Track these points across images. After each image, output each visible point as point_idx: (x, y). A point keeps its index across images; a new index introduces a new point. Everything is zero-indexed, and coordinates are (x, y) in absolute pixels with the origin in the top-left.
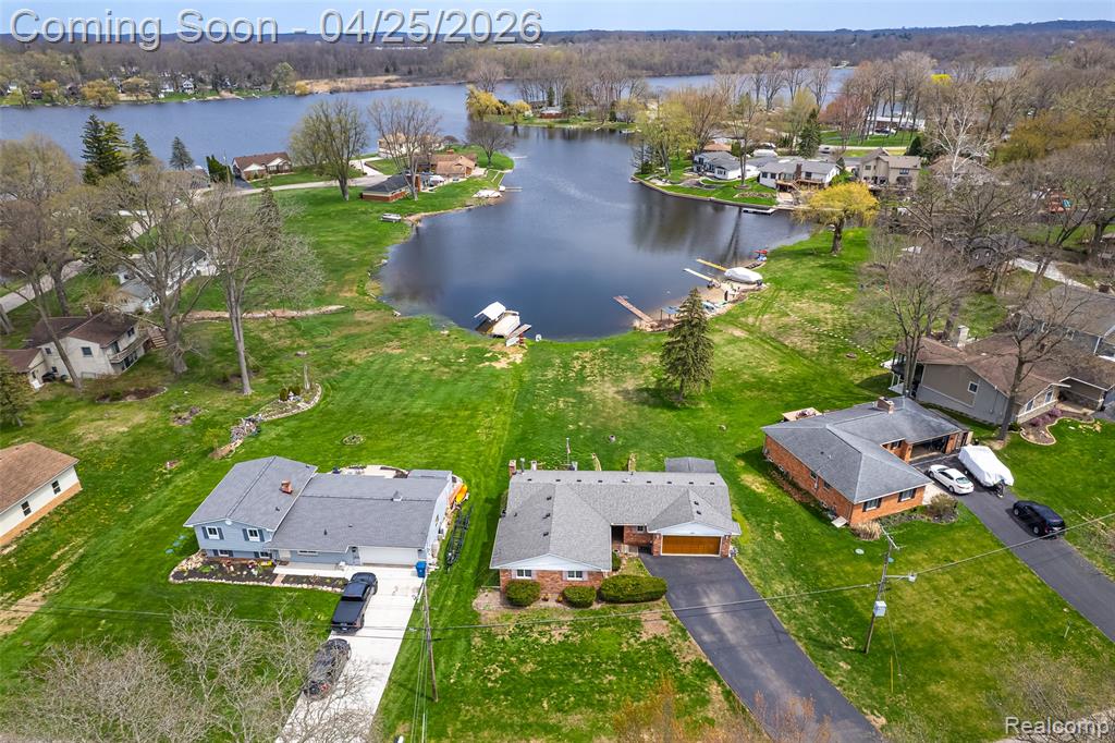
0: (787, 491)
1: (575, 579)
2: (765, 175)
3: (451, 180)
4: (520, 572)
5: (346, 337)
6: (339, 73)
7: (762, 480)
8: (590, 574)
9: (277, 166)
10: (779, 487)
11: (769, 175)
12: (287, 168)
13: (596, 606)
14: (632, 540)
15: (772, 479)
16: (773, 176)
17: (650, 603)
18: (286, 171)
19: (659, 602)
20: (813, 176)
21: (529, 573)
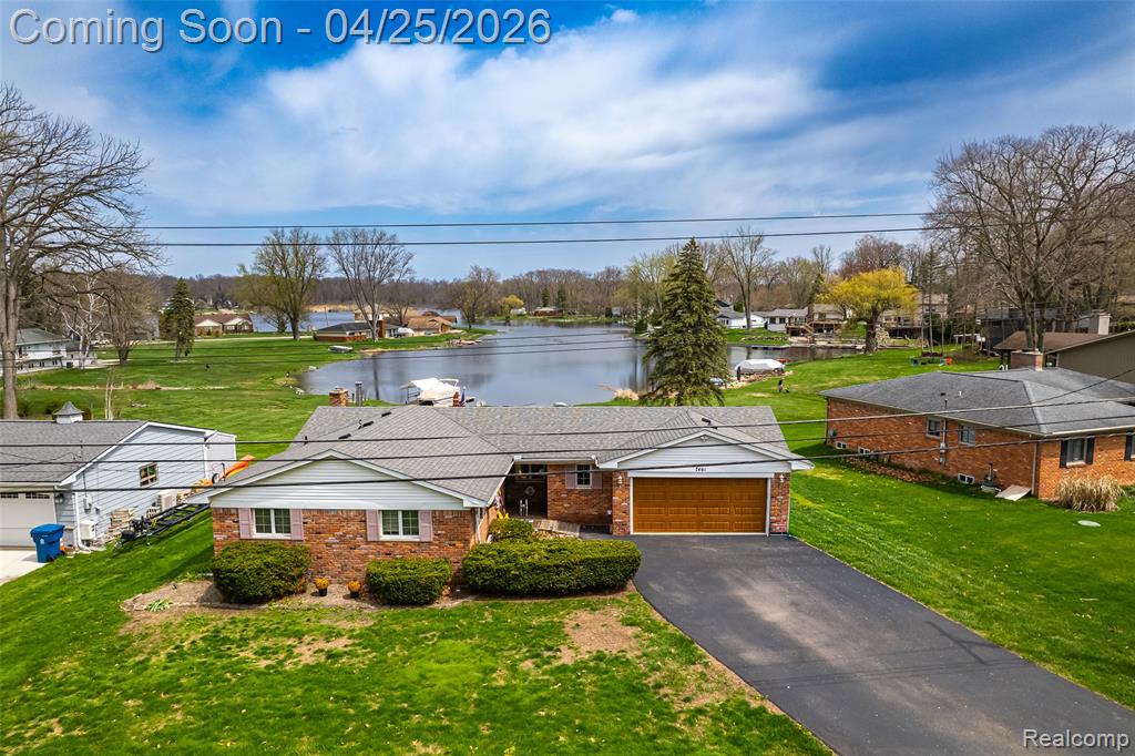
0: (885, 474)
1: (401, 537)
2: (773, 320)
3: (422, 334)
4: (262, 516)
5: (214, 401)
6: (343, 301)
7: (832, 470)
8: (438, 518)
9: (236, 326)
10: (868, 473)
11: (777, 321)
12: (246, 328)
13: (446, 604)
14: (565, 507)
15: (850, 467)
16: (782, 320)
17: (593, 598)
18: (245, 331)
19: (619, 597)
20: (828, 316)
21: (283, 515)
